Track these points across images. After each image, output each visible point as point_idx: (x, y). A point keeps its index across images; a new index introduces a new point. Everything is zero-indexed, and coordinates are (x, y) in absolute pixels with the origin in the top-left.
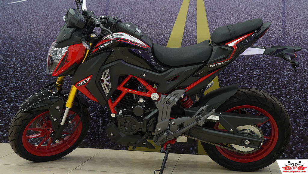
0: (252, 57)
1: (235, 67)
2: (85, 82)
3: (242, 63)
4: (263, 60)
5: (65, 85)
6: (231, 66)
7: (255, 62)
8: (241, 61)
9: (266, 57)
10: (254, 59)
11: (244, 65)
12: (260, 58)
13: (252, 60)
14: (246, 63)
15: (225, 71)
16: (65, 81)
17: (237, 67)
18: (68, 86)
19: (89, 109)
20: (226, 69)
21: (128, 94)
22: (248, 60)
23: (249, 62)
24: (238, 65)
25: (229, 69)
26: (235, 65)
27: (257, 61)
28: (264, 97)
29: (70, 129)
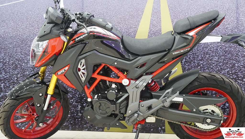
0: (211, 46)
1: (196, 55)
2: (63, 71)
3: (202, 51)
4: (220, 48)
5: (48, 76)
6: (192, 54)
7: (214, 50)
8: (201, 50)
9: (223, 45)
10: (212, 47)
11: (204, 53)
12: (217, 46)
13: (211, 48)
14: (206, 51)
15: (187, 59)
16: (48, 72)
17: (198, 55)
19: (69, 96)
20: (188, 57)
21: (102, 81)
22: (207, 49)
23: (208, 50)
25: (191, 57)
26: (195, 53)
27: (215, 49)
28: (222, 79)
29: (52, 114)
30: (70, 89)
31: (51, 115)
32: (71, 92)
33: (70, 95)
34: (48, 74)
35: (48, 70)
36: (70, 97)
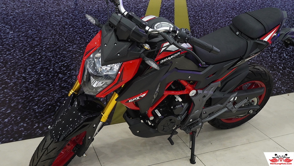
0: (220, 21)
1: (206, 31)
2: (138, 98)
3: (212, 27)
5: (29, 71)
6: (203, 31)
7: (222, 25)
8: (211, 25)
9: (230, 20)
10: (221, 22)
11: (214, 29)
13: (220, 23)
14: (215, 27)
15: (198, 36)
16: (29, 66)
17: (208, 32)
18: (34, 72)
20: (199, 34)
22: (217, 24)
23: (218, 25)
24: (209, 29)
25: (202, 34)
26: (206, 30)
27: (223, 24)
30: (64, 85)
31: (41, 119)
32: (67, 88)
33: (65, 91)
34: (29, 68)
35: (30, 63)
36: (65, 94)
